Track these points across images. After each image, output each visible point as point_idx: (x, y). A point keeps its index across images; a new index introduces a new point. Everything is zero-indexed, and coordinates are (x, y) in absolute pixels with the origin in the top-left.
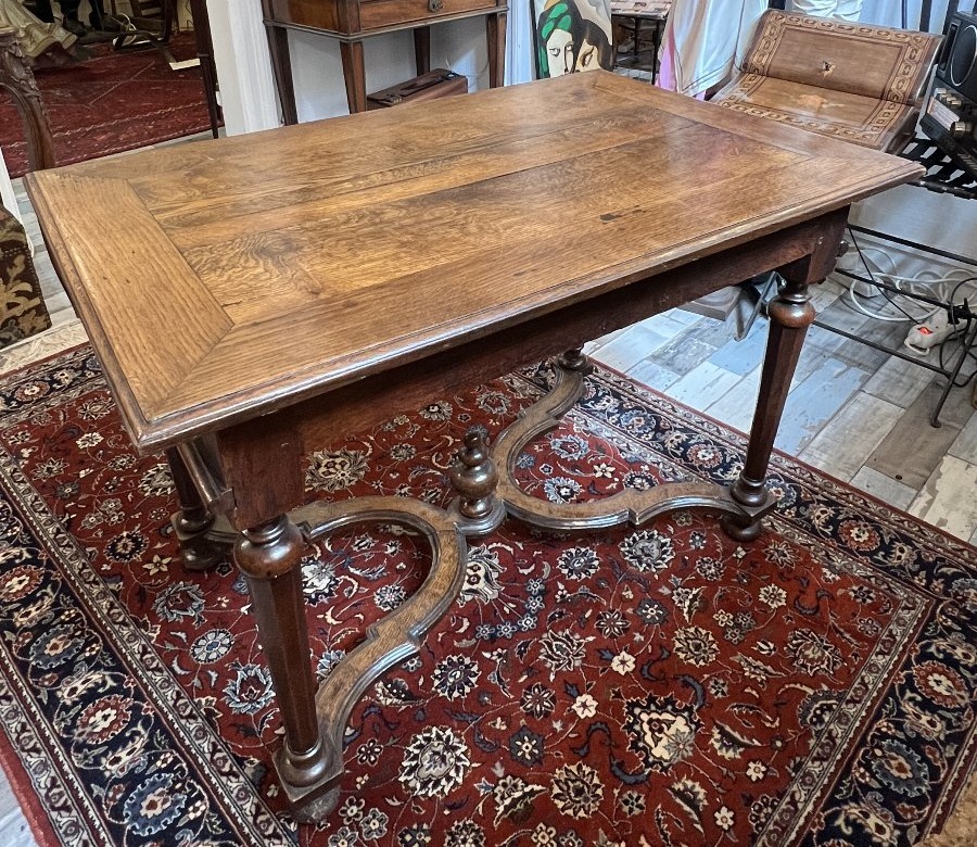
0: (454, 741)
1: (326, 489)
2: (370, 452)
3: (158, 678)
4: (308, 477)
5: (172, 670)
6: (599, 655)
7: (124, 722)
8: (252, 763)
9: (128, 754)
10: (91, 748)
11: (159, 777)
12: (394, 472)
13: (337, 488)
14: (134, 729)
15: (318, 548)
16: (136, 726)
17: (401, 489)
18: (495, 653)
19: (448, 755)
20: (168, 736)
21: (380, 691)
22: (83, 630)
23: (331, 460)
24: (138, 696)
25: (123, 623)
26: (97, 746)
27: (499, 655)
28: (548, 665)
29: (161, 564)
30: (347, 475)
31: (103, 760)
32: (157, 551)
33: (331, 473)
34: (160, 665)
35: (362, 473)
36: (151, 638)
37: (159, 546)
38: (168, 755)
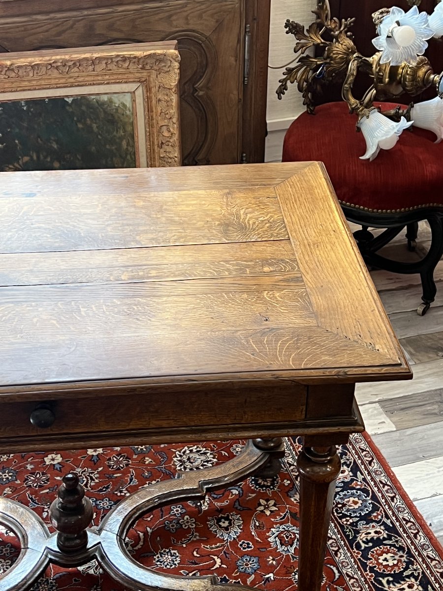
0: (178, 463)
3: (350, 571)
5: (339, 572)
6: (62, 469)
7: (373, 552)
8: (295, 500)
9: (370, 533)
10: (394, 546)
11: (351, 514)
14: (367, 546)
16: (365, 547)
18: (123, 494)
19: (185, 460)
20: (345, 533)
21: (206, 504)
24: (364, 566)
26: (391, 545)
27: (121, 492)
28: (97, 475)
31: (385, 536)
34: (348, 579)
38: (345, 523)
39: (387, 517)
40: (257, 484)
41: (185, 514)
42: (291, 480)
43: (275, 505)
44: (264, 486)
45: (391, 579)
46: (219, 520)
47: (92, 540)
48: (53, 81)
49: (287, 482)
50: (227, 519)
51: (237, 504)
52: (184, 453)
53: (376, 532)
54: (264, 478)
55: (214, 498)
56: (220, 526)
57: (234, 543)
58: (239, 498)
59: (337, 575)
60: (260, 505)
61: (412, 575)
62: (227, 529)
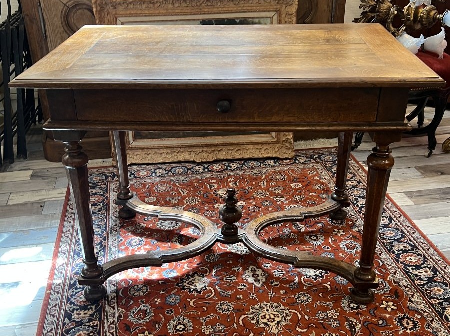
1: (282, 307)
2: (243, 317)
3: (389, 263)
4: (289, 318)
5: (382, 263)
7: (403, 256)
9: (401, 247)
10: (416, 254)
11: (389, 238)
12: (240, 299)
13: (276, 305)
15: (302, 280)
16: (398, 253)
17: (243, 289)
20: (385, 246)
21: (303, 229)
22: (426, 292)
23: (269, 323)
24: (398, 261)
25: (406, 287)
26: (413, 253)
29: (387, 306)
30: (266, 309)
31: (410, 249)
32: (389, 313)
33: (274, 315)
34: (388, 266)
35: (256, 307)
36: (393, 276)
37: (388, 316)
38: (385, 242)
39: (411, 241)
40: (332, 222)
41: (291, 232)
42: (353, 222)
43: (343, 232)
44: (337, 223)
45: (414, 268)
46: (311, 237)
47: (241, 232)
48: (230, 9)
49: (350, 223)
50: (316, 236)
51: (321, 230)
52: (291, 207)
53: (404, 247)
54: (337, 220)
55: (308, 227)
56: (312, 239)
57: (320, 247)
58: (322, 228)
59: (381, 264)
60: (335, 231)
61: (427, 267)
62: (315, 240)
